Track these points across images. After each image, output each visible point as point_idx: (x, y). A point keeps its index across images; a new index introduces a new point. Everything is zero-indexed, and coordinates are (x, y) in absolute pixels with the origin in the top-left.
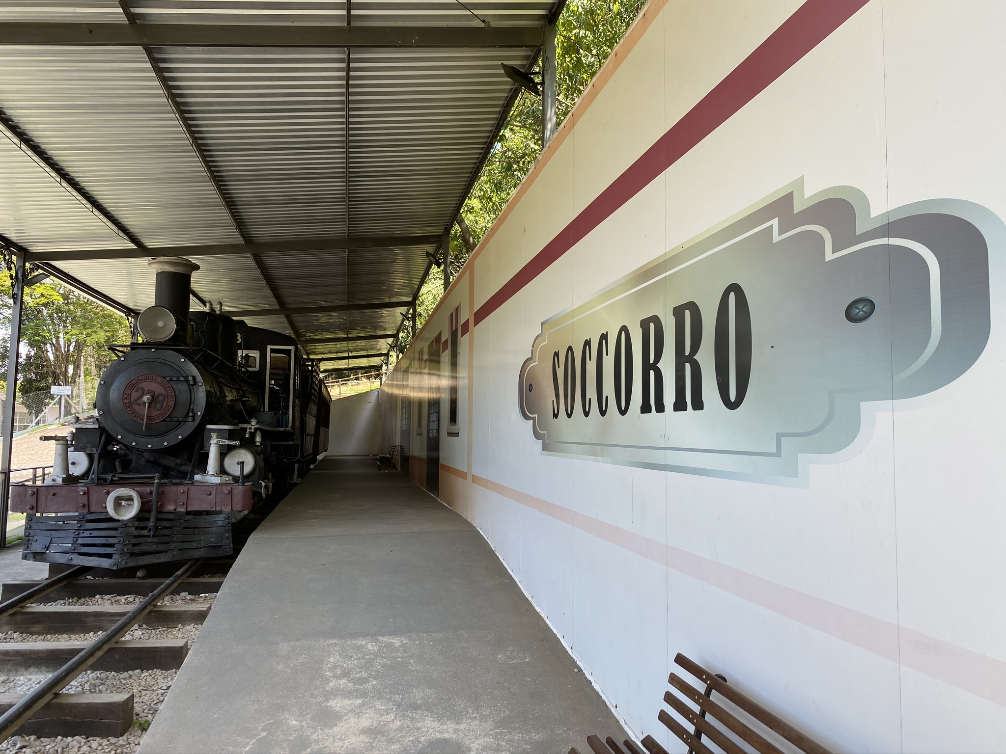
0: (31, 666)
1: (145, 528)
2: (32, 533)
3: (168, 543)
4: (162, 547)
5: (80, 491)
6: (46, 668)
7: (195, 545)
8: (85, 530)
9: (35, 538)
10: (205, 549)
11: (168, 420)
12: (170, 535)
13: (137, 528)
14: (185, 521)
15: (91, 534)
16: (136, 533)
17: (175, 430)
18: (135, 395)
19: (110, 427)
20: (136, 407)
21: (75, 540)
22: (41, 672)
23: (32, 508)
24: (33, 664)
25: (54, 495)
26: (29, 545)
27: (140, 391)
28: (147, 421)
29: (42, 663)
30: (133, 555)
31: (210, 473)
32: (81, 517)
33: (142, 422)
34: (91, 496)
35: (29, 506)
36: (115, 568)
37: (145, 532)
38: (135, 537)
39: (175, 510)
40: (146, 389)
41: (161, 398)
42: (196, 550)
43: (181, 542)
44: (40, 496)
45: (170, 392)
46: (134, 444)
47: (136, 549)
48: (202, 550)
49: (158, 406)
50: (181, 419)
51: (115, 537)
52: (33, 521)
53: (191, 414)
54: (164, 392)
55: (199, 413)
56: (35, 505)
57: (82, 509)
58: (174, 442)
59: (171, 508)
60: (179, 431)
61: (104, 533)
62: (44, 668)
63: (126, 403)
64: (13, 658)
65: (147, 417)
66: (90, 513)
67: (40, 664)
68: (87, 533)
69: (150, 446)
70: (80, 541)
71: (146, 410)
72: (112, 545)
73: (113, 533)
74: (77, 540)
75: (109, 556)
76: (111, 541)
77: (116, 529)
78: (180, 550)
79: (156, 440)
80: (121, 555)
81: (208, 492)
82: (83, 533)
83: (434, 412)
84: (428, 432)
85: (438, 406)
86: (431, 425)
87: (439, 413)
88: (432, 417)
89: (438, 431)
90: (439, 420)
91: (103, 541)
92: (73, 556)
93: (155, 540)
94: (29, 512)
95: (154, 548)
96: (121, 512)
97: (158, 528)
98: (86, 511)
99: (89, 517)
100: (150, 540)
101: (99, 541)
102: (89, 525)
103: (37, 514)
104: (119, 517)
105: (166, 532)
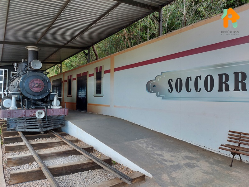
2: (10, 123)
3: (51, 124)
5: (23, 111)
8: (26, 122)
9: (11, 125)
11: (42, 91)
12: (51, 122)
13: (42, 121)
14: (53, 118)
18: (33, 85)
19: (24, 93)
21: (24, 125)
24: (59, 155)
25: (15, 112)
26: (10, 127)
30: (44, 128)
31: (55, 106)
34: (26, 113)
36: (41, 131)
37: (45, 122)
39: (50, 115)
43: (54, 124)
44: (11, 113)
46: (32, 98)
47: (45, 126)
50: (45, 91)
52: (10, 120)
56: (10, 115)
60: (44, 95)
61: (33, 122)
64: (54, 154)
66: (26, 117)
68: (28, 123)
70: (26, 125)
72: (37, 126)
75: (38, 128)
76: (36, 124)
77: (36, 121)
78: (54, 126)
79: (38, 97)
80: (41, 128)
81: (58, 111)
83: (82, 91)
84: (77, 96)
85: (86, 90)
86: (79, 95)
87: (87, 91)
88: (80, 92)
89: (86, 96)
90: (87, 93)
91: (34, 124)
92: (25, 129)
93: (48, 123)
94: (8, 117)
95: (48, 125)
96: (40, 116)
97: (48, 120)
98: (25, 117)
99: (26, 118)
100: (47, 123)
101: (32, 125)
102: (27, 120)
103: (10, 118)
104: (39, 118)
105: (49, 121)
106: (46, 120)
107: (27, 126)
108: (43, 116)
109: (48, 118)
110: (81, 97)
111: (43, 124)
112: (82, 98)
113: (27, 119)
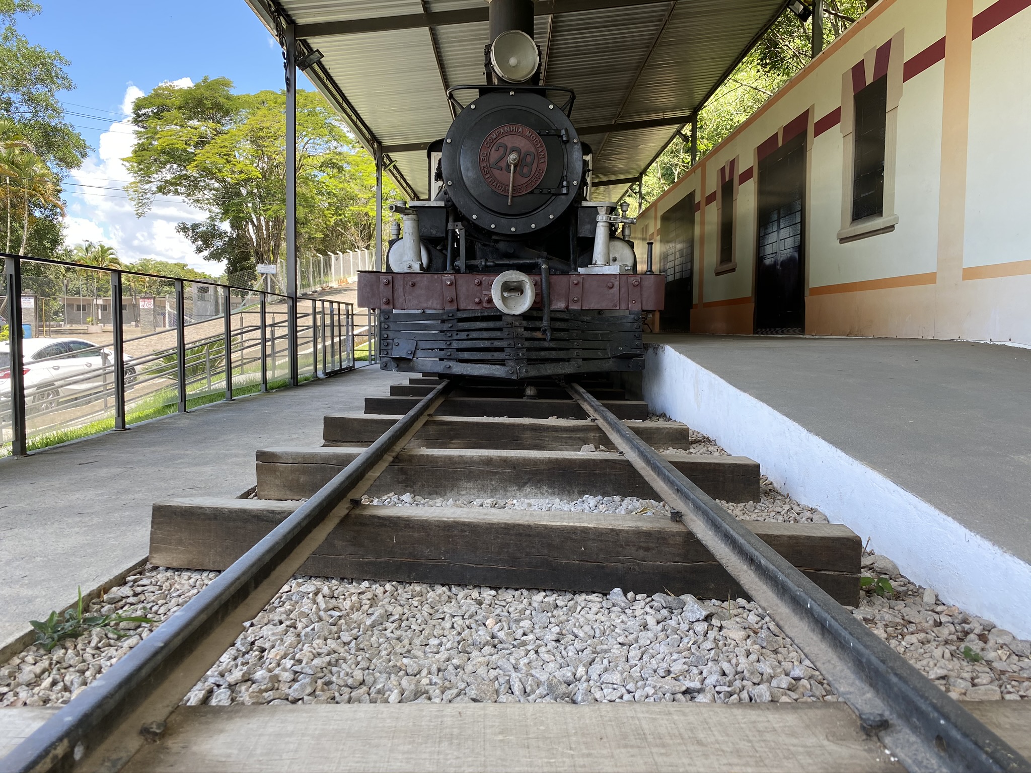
0: (527, 483)
1: (538, 329)
2: (391, 335)
3: (568, 349)
4: (562, 354)
5: (446, 280)
6: (550, 487)
7: (600, 354)
8: (458, 331)
9: (396, 341)
10: (614, 360)
11: (537, 191)
12: (568, 340)
13: (526, 329)
14: (582, 322)
15: (468, 335)
16: (527, 334)
17: (544, 207)
18: (494, 156)
19: (460, 202)
20: (496, 173)
21: (448, 343)
22: (542, 494)
23: (388, 303)
24: (529, 480)
25: (413, 285)
26: (389, 351)
27: (502, 150)
28: (512, 193)
29: (542, 480)
30: (531, 362)
31: (599, 262)
32: (451, 315)
33: (506, 194)
34: (459, 288)
35: (384, 300)
36: (514, 377)
37: (538, 335)
38: (527, 339)
39: (567, 308)
40: (509, 145)
41: (529, 159)
42: (604, 361)
43: (583, 349)
44: (396, 286)
45: (541, 149)
46: (493, 226)
47: (534, 355)
48: (611, 361)
49: (525, 170)
50: (553, 191)
51: (502, 339)
52: (391, 320)
53: (565, 183)
54: (533, 150)
55: (575, 183)
56: (391, 299)
57: (449, 304)
58: (543, 225)
59: (561, 305)
60: (549, 208)
61: (486, 334)
62: (546, 488)
63: (484, 167)
64: (500, 470)
65: (513, 186)
66: (458, 310)
67: (539, 481)
68: (463, 335)
69: (513, 229)
70: (455, 345)
71: (511, 175)
72: (501, 350)
73: (498, 334)
74: (450, 344)
75: (502, 363)
76: (497, 344)
77: (500, 329)
78: (584, 359)
79: (522, 221)
80: (517, 361)
81: (610, 285)
82: (457, 334)
83: (779, 229)
84: (760, 258)
85: (798, 215)
86: (769, 250)
87: (803, 223)
88: (772, 237)
89: (801, 248)
90: (803, 234)
91: (487, 344)
92: (451, 363)
93: (553, 345)
94: (384, 307)
95: (553, 354)
96: (511, 303)
97: (554, 330)
98: (455, 307)
99: (460, 315)
100: (546, 344)
101: (481, 344)
102: (462, 325)
103: (395, 311)
104: (506, 311)
105: (562, 335)
106: (545, 323)
107: (459, 350)
108: (524, 304)
109: (553, 319)
110: (776, 263)
111: (527, 344)
112: (783, 263)
113: (461, 320)
